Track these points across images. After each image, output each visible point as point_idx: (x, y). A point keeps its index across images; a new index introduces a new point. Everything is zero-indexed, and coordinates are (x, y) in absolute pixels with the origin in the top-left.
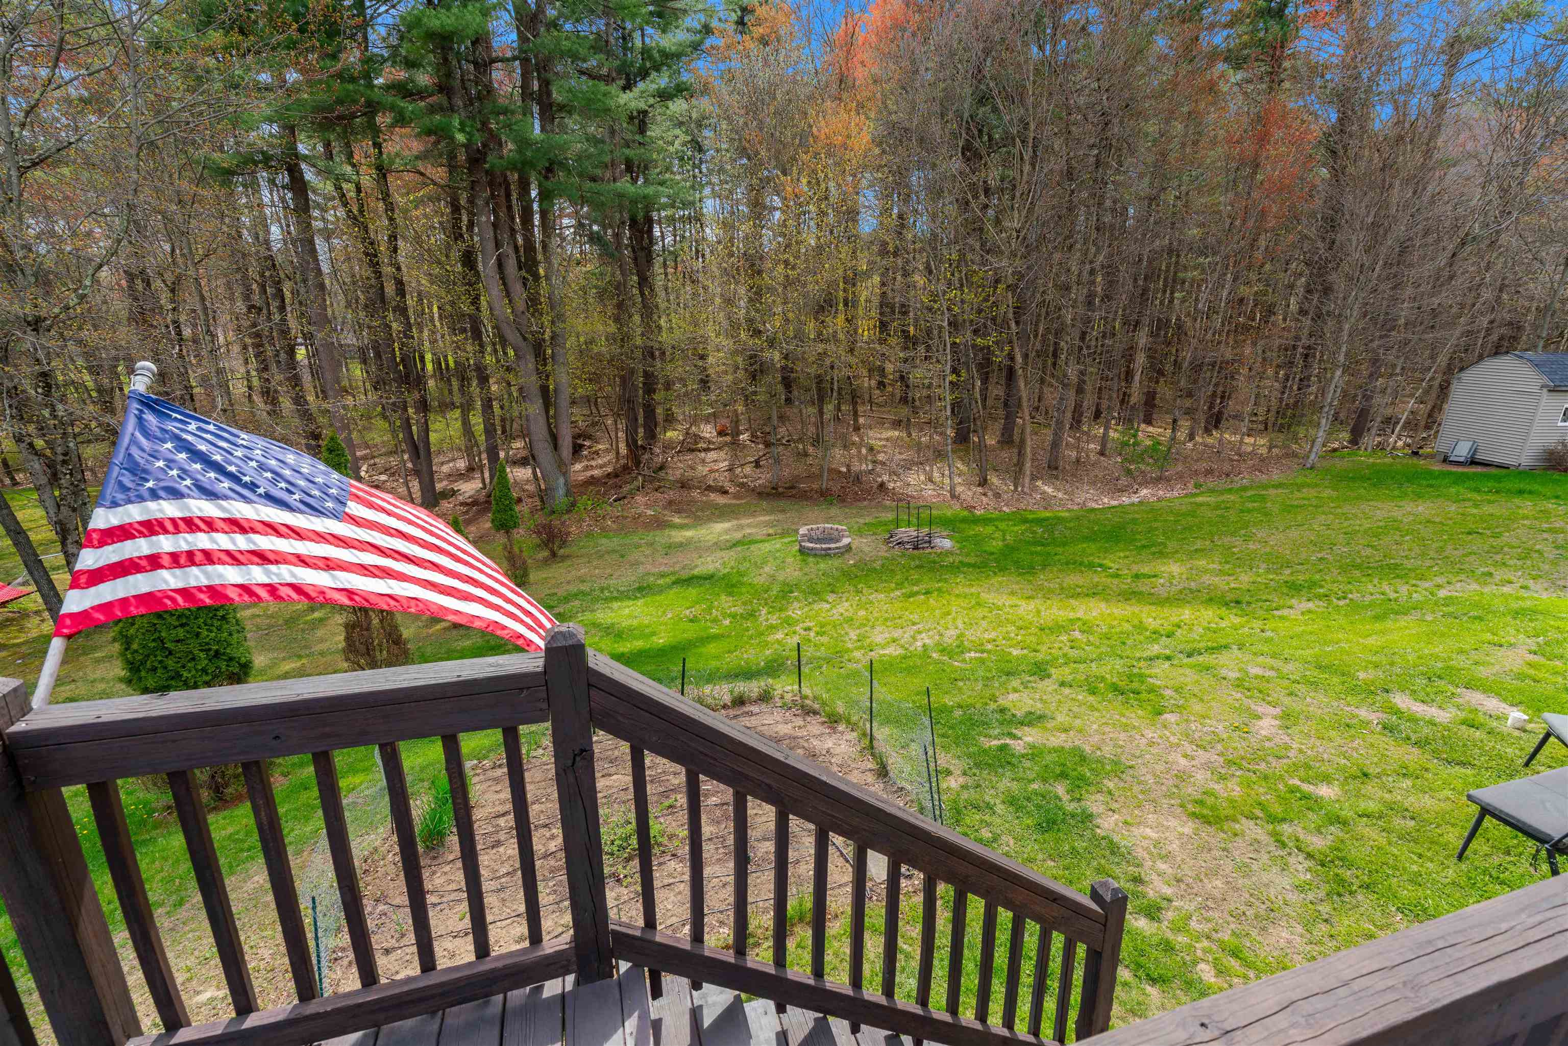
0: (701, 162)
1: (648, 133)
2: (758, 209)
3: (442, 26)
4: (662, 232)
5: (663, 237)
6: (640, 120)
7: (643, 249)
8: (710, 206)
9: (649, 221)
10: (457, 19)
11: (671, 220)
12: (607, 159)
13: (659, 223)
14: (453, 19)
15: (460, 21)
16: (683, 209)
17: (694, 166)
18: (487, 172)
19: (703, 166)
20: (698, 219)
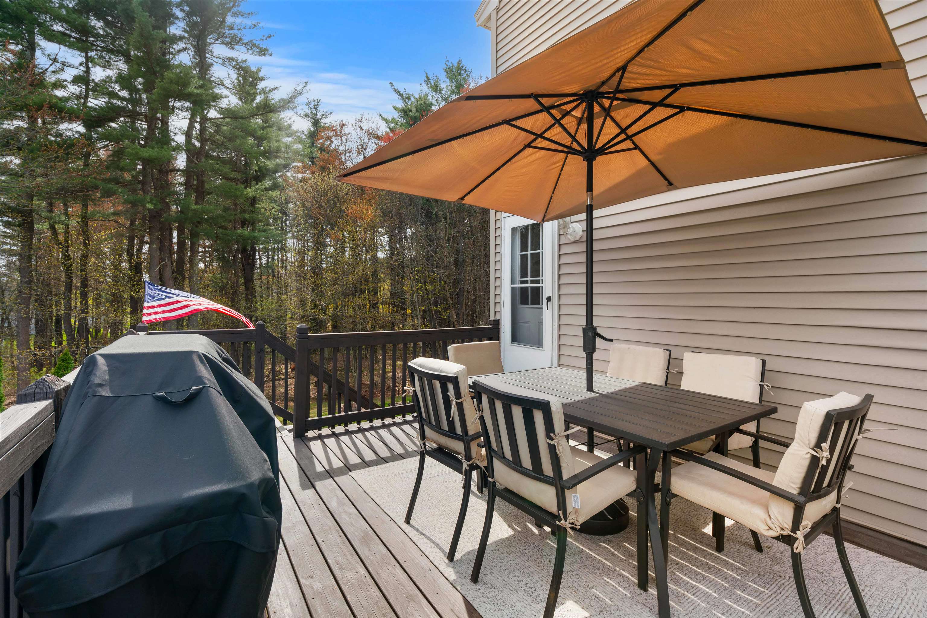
0: (286, 220)
1: (256, 206)
2: (319, 245)
3: (150, 156)
4: (259, 256)
5: (260, 258)
6: (253, 201)
7: (249, 264)
8: (291, 243)
9: (254, 251)
10: (158, 153)
11: (266, 250)
12: (232, 218)
13: (259, 251)
14: (156, 153)
15: (160, 154)
16: (274, 244)
17: (282, 222)
18: (161, 223)
19: (287, 222)
20: (284, 249)
